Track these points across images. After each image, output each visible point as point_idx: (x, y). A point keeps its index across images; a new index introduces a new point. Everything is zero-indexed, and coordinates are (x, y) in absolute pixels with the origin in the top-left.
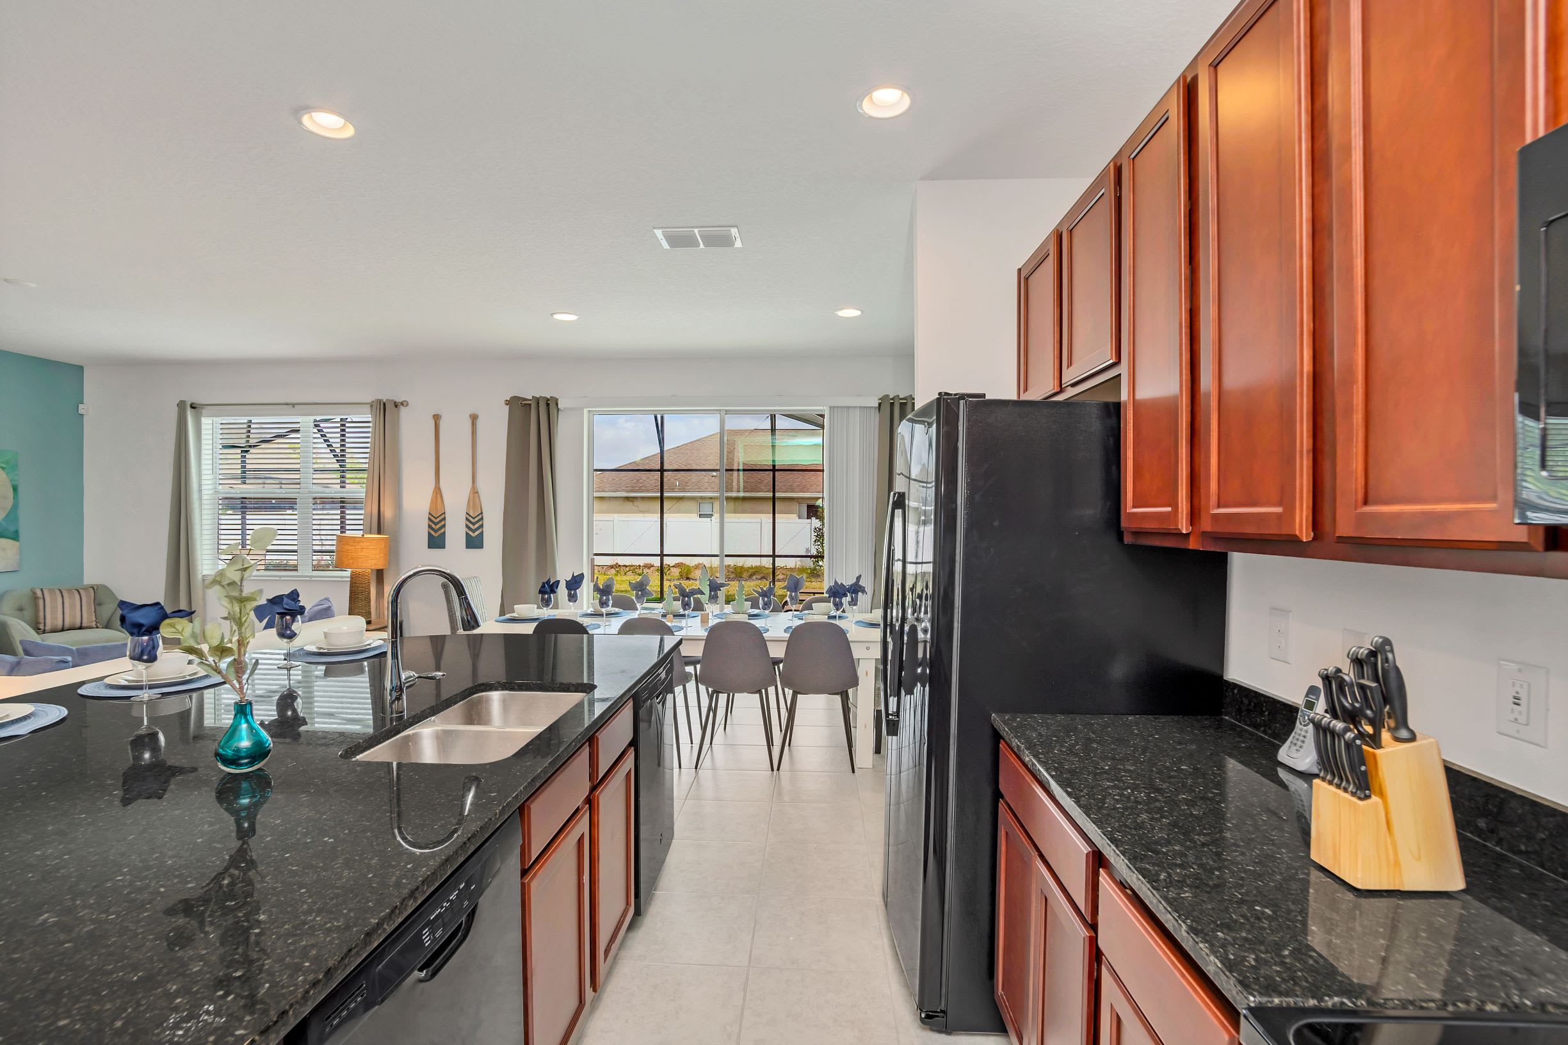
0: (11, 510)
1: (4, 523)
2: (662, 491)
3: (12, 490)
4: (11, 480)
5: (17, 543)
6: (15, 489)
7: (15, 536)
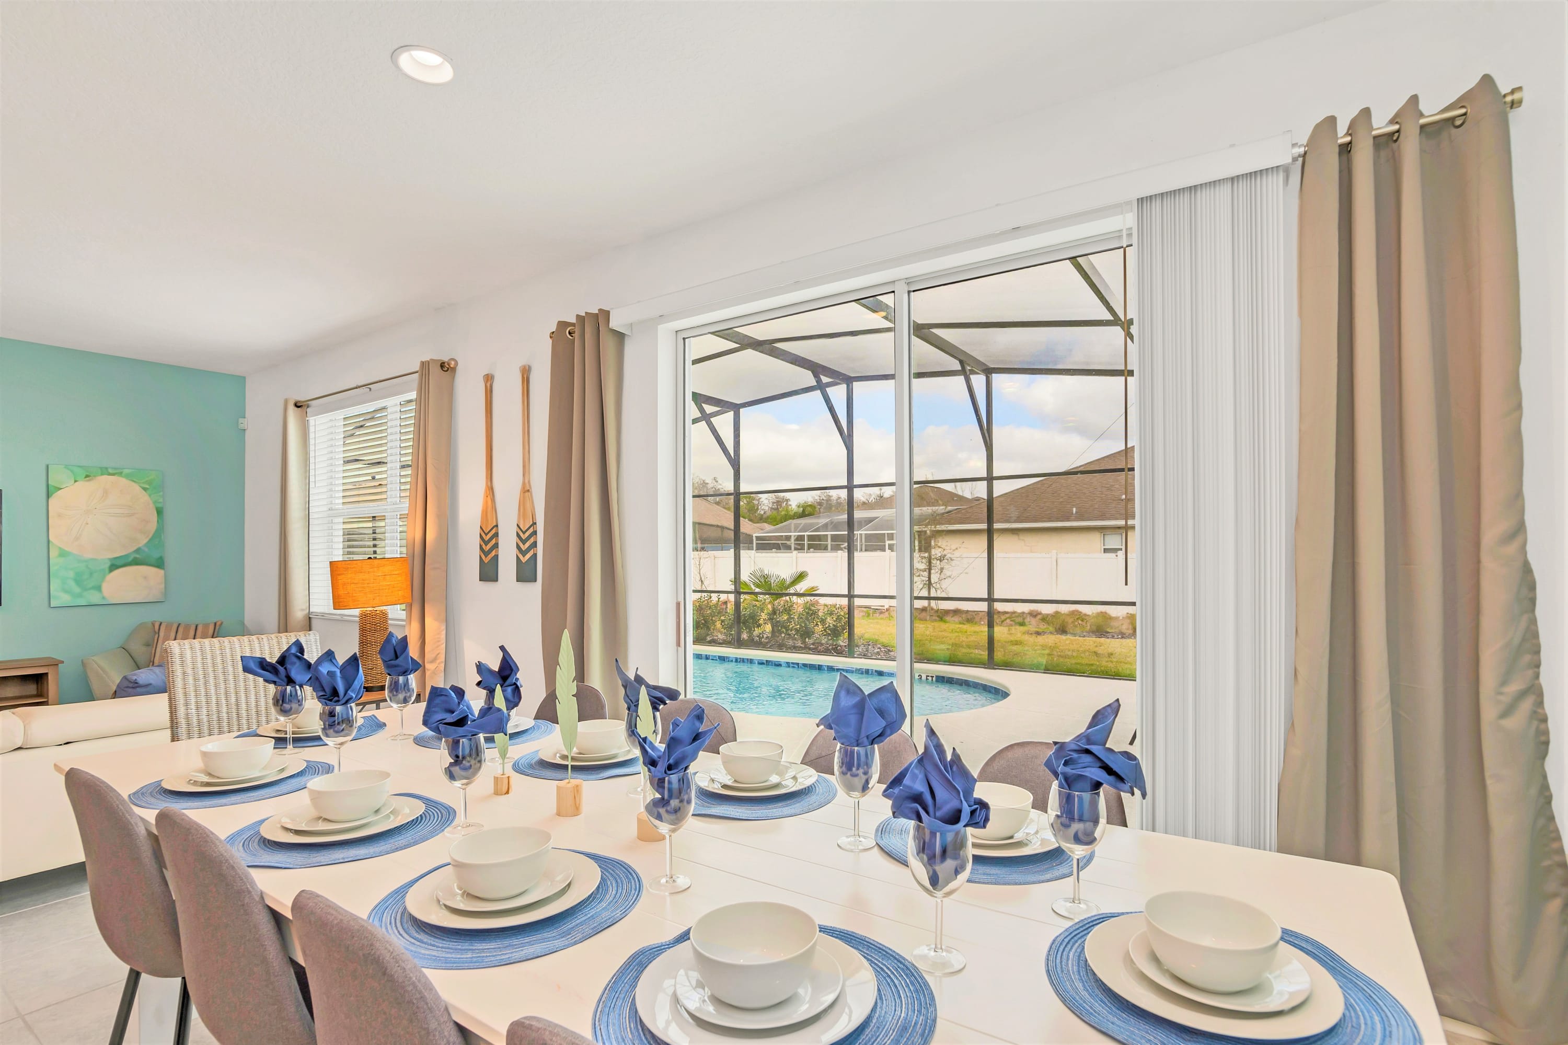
0: (154, 534)
1: (146, 550)
2: (990, 520)
3: (156, 513)
4: (155, 502)
5: (162, 572)
6: (160, 512)
7: (159, 564)
